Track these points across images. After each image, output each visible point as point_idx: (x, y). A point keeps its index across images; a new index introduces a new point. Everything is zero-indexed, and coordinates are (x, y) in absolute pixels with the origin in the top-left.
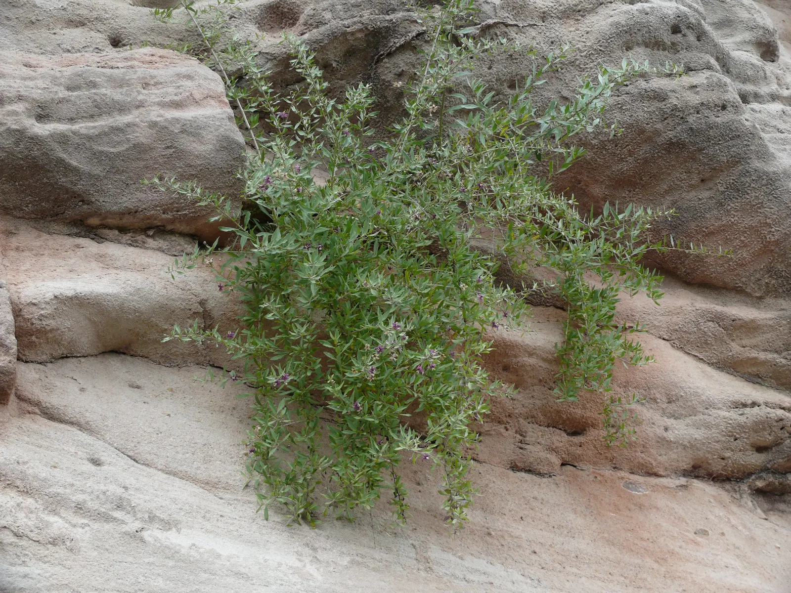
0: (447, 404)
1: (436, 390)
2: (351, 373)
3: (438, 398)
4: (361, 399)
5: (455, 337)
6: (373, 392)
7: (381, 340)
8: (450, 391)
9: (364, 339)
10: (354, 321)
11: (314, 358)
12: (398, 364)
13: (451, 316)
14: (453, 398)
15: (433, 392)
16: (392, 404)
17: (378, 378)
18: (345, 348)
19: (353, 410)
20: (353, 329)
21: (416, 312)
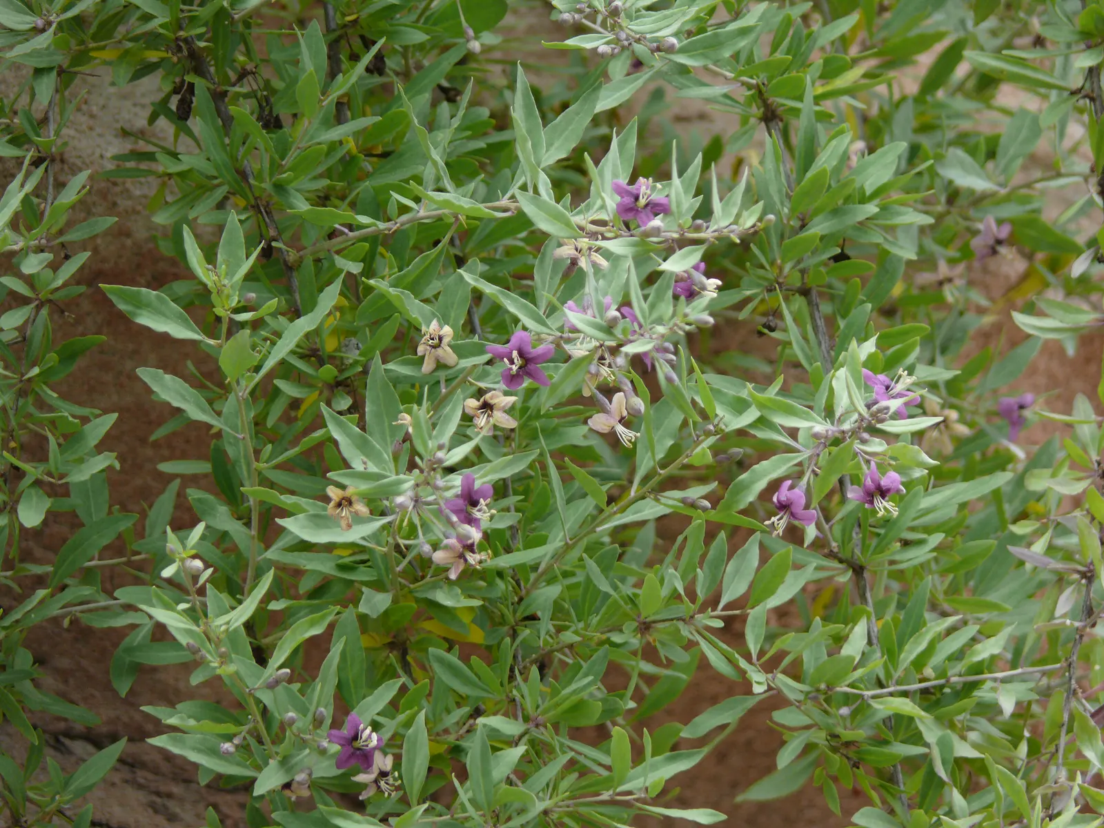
0: (965, 750)
1: (892, 654)
2: (319, 521)
3: (906, 706)
4: (388, 692)
5: (1028, 292)
6: (467, 651)
7: (529, 295)
8: (992, 663)
9: (415, 287)
10: (348, 161)
11: (67, 411)
12: (644, 464)
13: (1010, 150)
14: (1008, 705)
15: (877, 663)
16: (599, 735)
17: (505, 561)
18: (282, 350)
19: (326, 769)
20: (338, 215)
21: (770, 116)
